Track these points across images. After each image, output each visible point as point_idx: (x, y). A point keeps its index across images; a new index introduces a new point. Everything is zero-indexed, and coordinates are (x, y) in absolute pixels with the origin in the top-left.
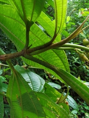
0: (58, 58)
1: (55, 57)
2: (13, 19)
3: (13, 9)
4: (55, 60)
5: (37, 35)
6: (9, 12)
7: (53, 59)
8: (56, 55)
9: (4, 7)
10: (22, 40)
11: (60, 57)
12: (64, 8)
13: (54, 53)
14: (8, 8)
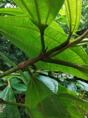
0: (78, 57)
1: (75, 56)
2: (26, 28)
3: (26, 18)
4: (75, 59)
5: (55, 39)
6: (21, 22)
7: (73, 59)
8: (76, 54)
9: (16, 18)
10: (36, 46)
11: (80, 56)
12: (78, 5)
13: (74, 53)
14: (21, 18)
